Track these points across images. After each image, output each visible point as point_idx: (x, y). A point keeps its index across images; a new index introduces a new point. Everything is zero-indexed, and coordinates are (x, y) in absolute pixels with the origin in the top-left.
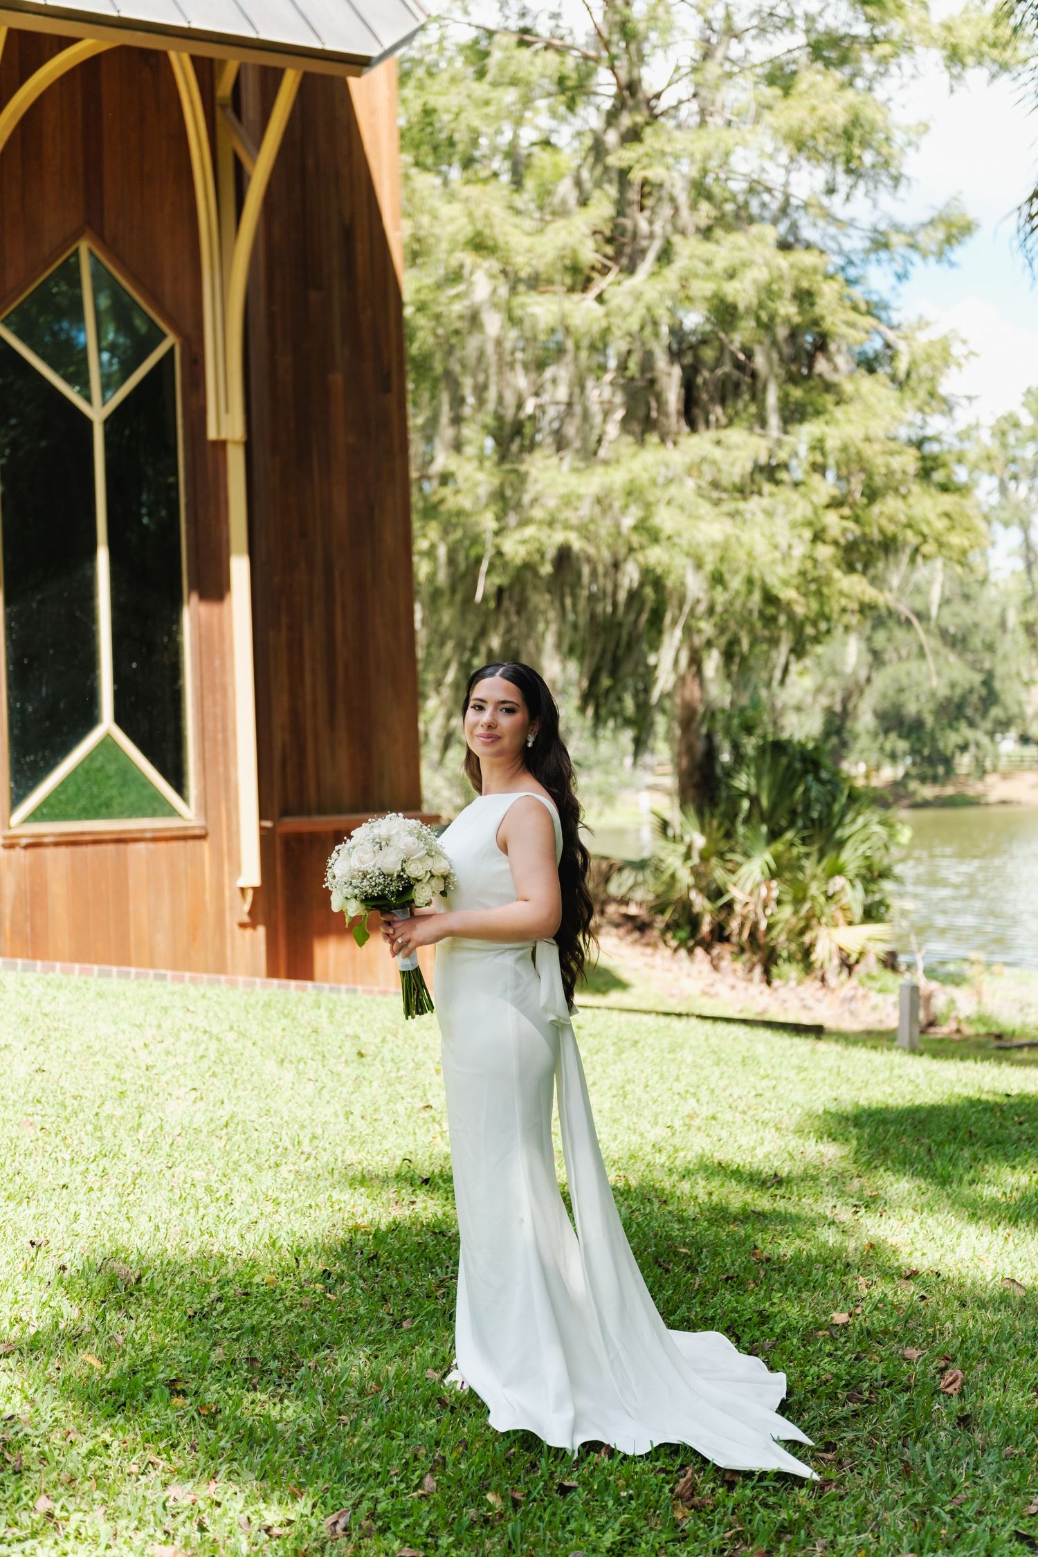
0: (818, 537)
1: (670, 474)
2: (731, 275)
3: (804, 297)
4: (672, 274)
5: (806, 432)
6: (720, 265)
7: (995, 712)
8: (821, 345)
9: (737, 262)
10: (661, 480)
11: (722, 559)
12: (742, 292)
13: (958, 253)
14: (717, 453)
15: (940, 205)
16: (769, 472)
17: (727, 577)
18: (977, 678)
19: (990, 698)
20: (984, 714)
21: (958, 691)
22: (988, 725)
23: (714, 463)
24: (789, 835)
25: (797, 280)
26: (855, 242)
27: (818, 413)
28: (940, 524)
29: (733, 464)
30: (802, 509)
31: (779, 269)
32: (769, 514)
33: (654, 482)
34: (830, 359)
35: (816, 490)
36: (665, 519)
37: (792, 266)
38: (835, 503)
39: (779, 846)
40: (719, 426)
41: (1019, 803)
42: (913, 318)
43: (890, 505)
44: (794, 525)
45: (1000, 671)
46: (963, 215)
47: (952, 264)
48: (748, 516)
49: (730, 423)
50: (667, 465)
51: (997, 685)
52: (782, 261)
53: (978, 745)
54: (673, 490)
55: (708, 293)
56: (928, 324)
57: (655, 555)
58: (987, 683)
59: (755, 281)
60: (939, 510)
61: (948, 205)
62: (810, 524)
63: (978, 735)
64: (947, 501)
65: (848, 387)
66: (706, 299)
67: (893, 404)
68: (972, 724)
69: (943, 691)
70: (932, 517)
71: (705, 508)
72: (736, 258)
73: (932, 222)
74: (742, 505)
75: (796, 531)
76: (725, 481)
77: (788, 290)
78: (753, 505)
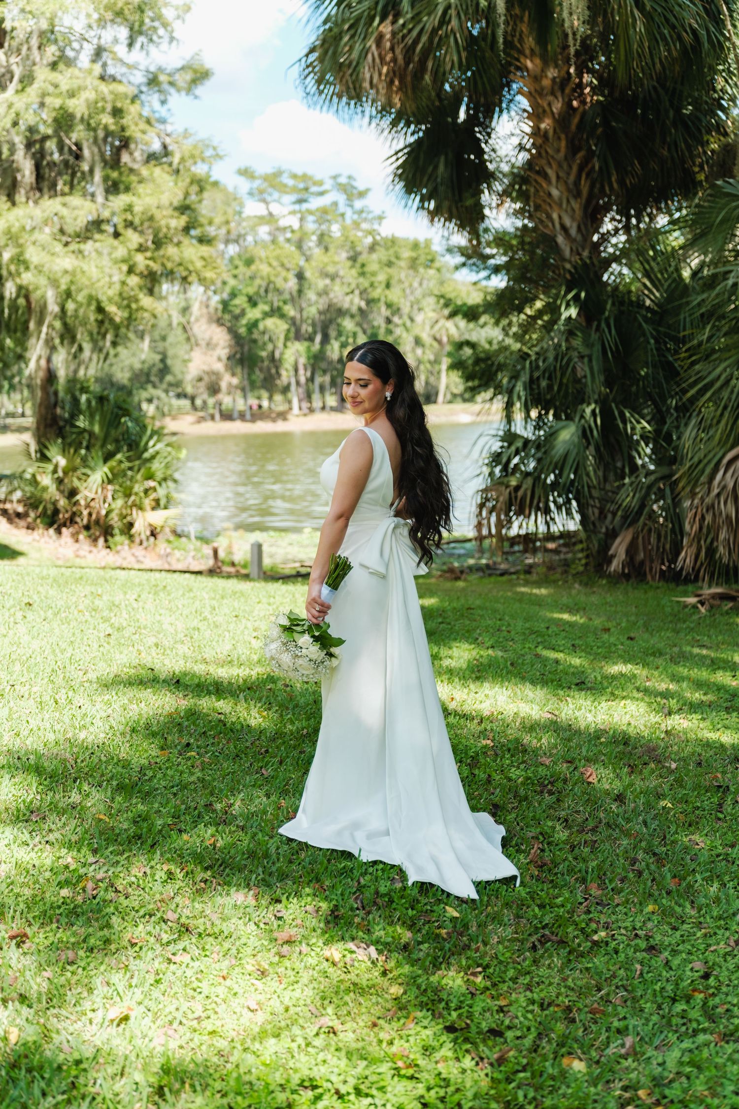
0: (131, 271)
1: (34, 224)
2: (72, 94)
3: (117, 112)
4: (33, 92)
5: (120, 201)
6: (64, 87)
7: (169, 378)
8: (126, 143)
9: (75, 86)
10: (28, 228)
11: (72, 282)
12: (78, 106)
13: (199, 90)
14: (64, 212)
15: (188, 57)
16: (97, 225)
17: (74, 294)
18: (158, 357)
19: (165, 370)
20: (161, 379)
21: (146, 366)
22: (164, 386)
23: (62, 218)
24: (119, 456)
25: (114, 101)
26: (139, 78)
27: (127, 189)
28: (199, 264)
29: (75, 219)
30: (121, 252)
31: (102, 92)
32: (99, 253)
33: (23, 228)
34: (131, 154)
35: (130, 240)
36: (33, 255)
37: (112, 92)
38: (141, 249)
39: (113, 463)
40: (63, 194)
41: (183, 434)
42: (181, 130)
43: (171, 250)
44: (116, 262)
45: (170, 353)
46: (202, 65)
47: (196, 97)
48: (86, 253)
49: (71, 193)
50: (32, 218)
51: (169, 362)
52: (104, 88)
53: (158, 398)
54: (37, 235)
55: (57, 106)
56: (191, 135)
57: (27, 278)
58: (163, 361)
59: (87, 100)
60: (199, 254)
61: (192, 58)
62: (124, 261)
63: (159, 393)
64: (205, 250)
65: (145, 172)
66: (55, 109)
67: (171, 184)
68: (155, 387)
69: (137, 366)
70: (194, 258)
71: (58, 248)
72: (76, 83)
73: (183, 68)
74: (82, 246)
75: (117, 266)
76: (70, 229)
77: (109, 108)
78: (88, 246)
